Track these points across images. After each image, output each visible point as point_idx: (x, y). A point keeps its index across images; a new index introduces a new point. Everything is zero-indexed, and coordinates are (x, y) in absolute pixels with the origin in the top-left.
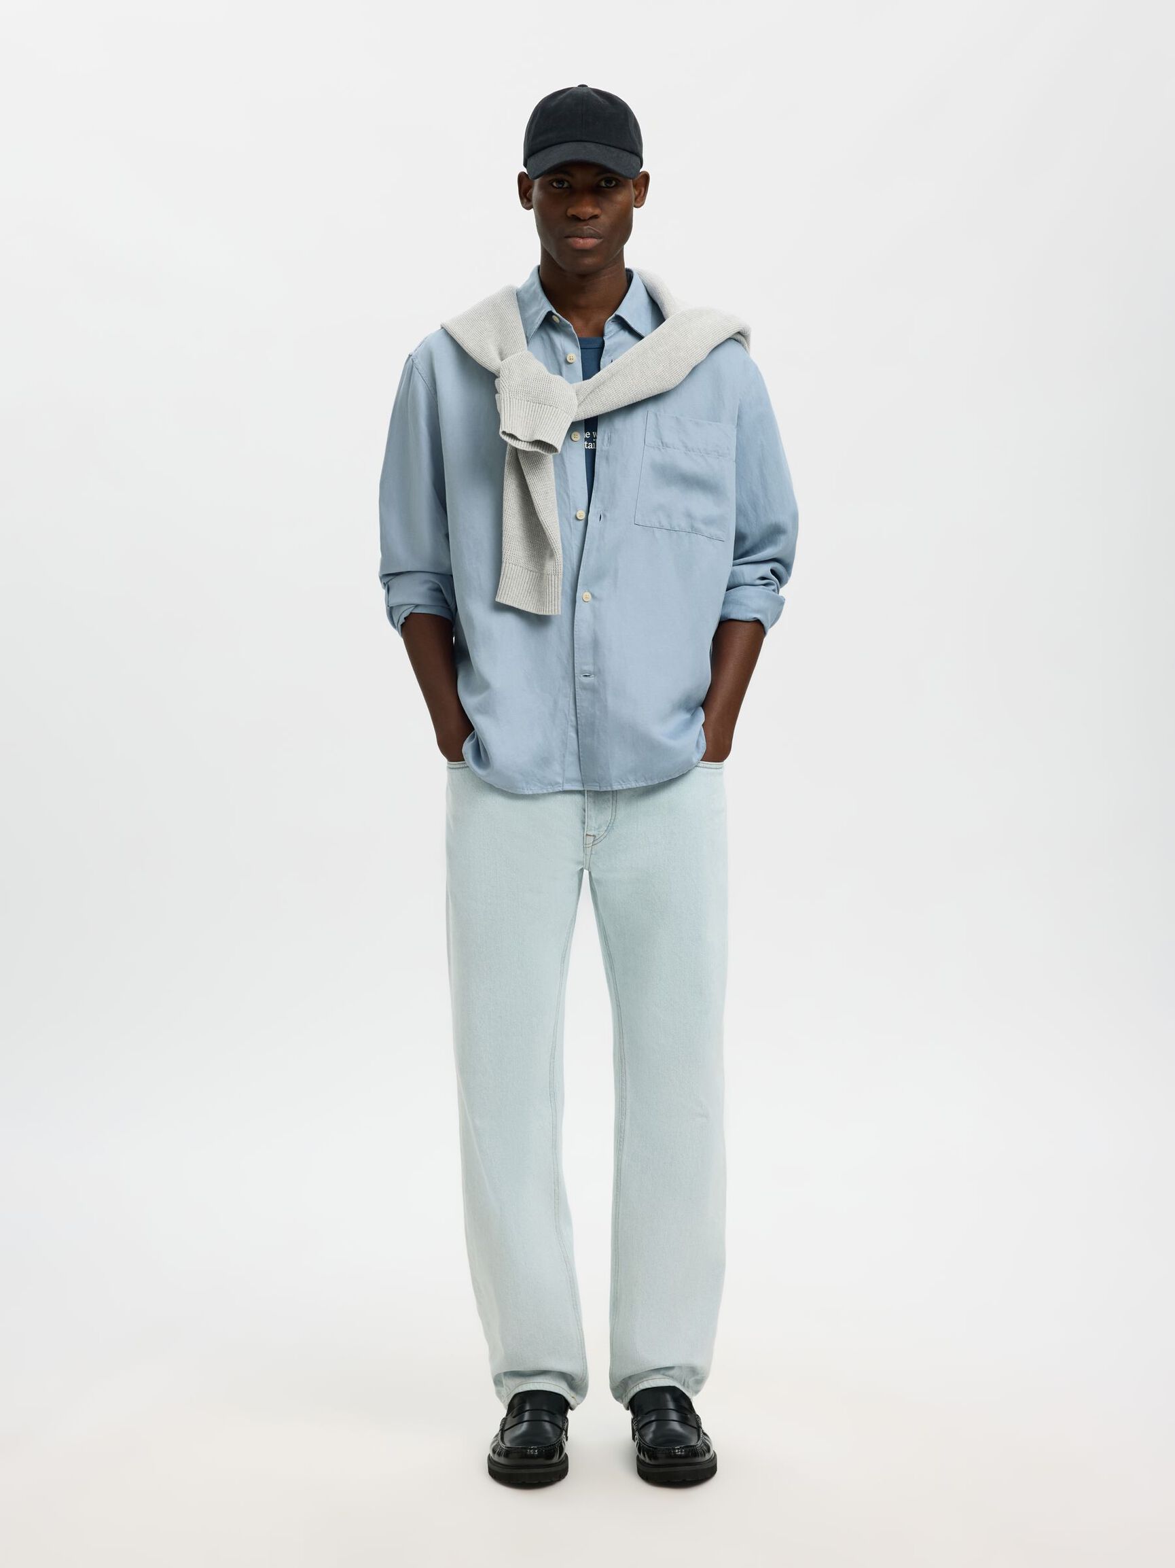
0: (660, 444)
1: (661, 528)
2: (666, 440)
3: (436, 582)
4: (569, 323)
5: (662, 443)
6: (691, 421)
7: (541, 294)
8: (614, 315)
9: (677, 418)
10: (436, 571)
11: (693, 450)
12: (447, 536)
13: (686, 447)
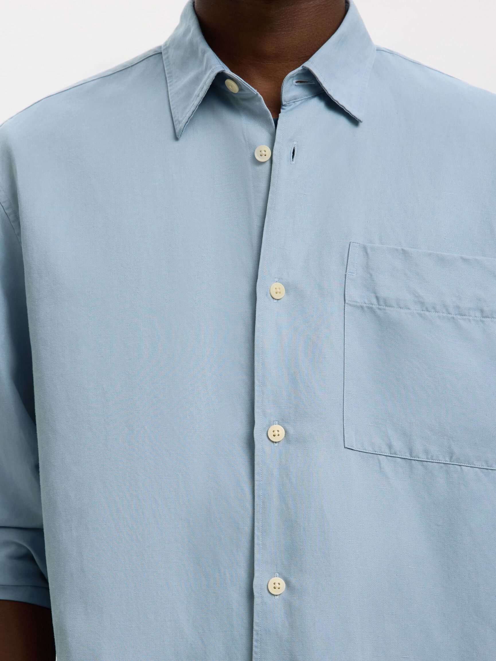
0: (374, 301)
1: (392, 456)
2: (383, 293)
3: (25, 545)
4: (255, 91)
5: (377, 298)
6: (430, 254)
7: (203, 46)
8: (300, 68)
9: (404, 252)
10: (22, 525)
11: (434, 308)
12: (37, 467)
13: (422, 304)
